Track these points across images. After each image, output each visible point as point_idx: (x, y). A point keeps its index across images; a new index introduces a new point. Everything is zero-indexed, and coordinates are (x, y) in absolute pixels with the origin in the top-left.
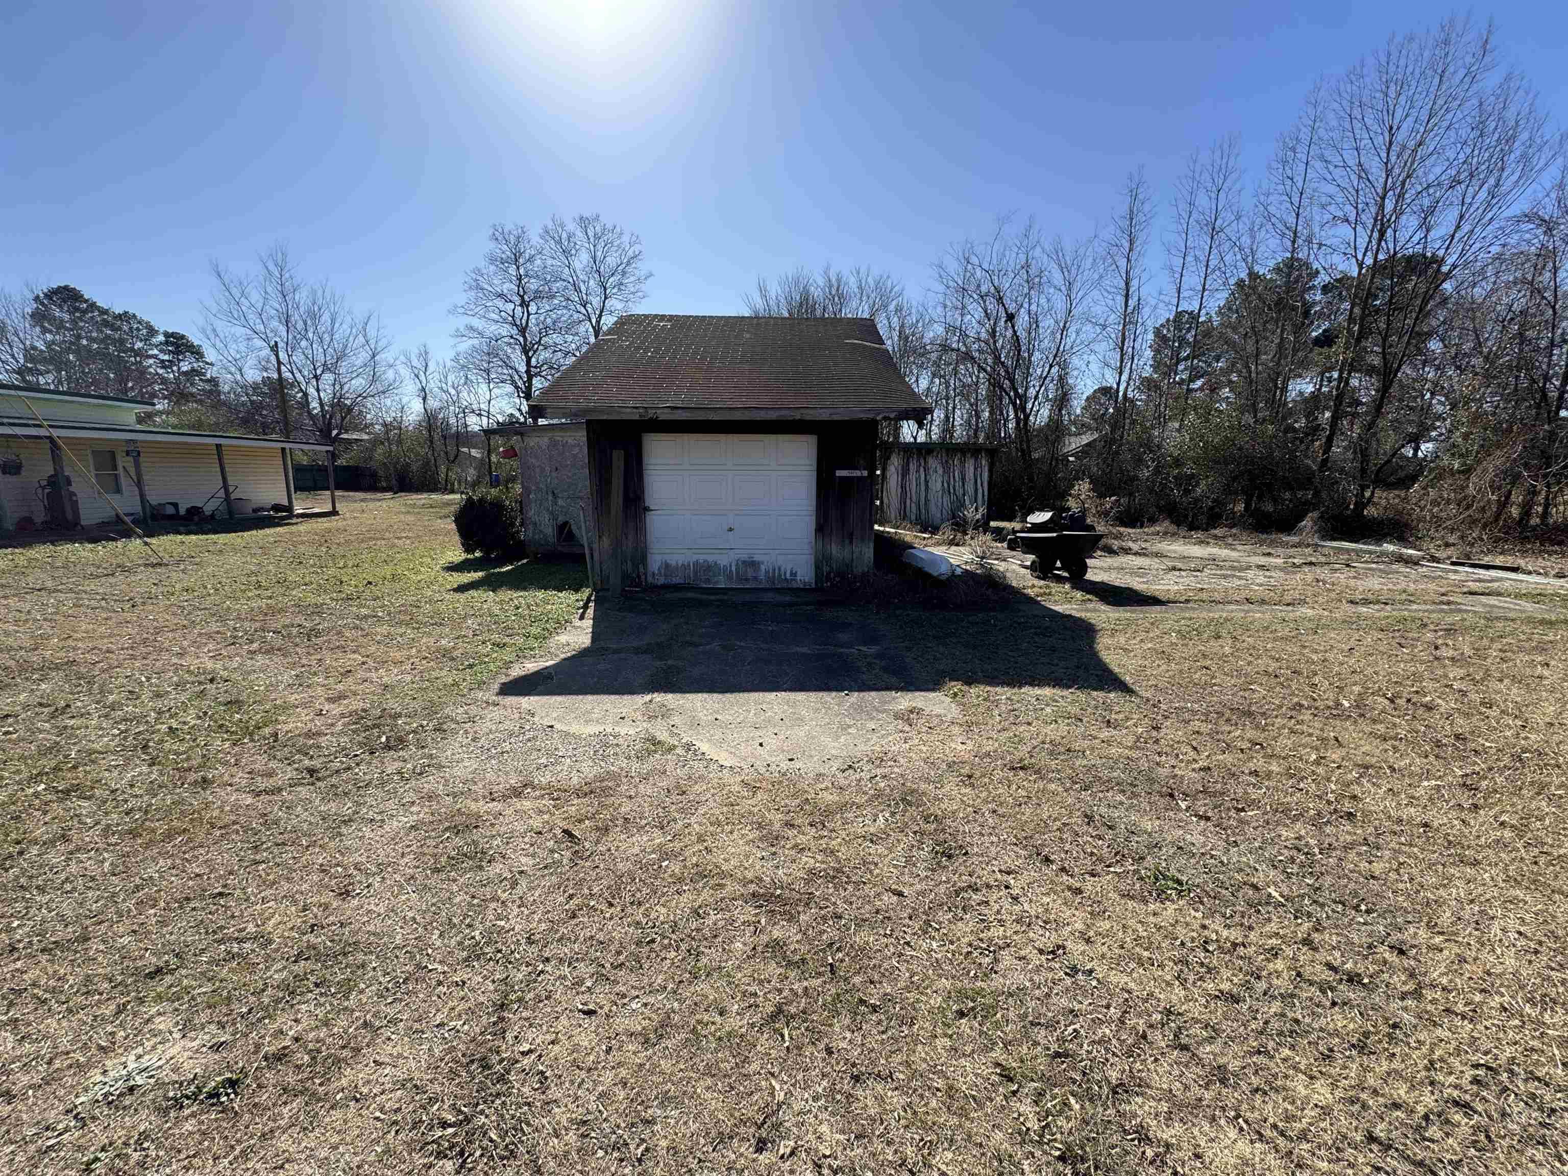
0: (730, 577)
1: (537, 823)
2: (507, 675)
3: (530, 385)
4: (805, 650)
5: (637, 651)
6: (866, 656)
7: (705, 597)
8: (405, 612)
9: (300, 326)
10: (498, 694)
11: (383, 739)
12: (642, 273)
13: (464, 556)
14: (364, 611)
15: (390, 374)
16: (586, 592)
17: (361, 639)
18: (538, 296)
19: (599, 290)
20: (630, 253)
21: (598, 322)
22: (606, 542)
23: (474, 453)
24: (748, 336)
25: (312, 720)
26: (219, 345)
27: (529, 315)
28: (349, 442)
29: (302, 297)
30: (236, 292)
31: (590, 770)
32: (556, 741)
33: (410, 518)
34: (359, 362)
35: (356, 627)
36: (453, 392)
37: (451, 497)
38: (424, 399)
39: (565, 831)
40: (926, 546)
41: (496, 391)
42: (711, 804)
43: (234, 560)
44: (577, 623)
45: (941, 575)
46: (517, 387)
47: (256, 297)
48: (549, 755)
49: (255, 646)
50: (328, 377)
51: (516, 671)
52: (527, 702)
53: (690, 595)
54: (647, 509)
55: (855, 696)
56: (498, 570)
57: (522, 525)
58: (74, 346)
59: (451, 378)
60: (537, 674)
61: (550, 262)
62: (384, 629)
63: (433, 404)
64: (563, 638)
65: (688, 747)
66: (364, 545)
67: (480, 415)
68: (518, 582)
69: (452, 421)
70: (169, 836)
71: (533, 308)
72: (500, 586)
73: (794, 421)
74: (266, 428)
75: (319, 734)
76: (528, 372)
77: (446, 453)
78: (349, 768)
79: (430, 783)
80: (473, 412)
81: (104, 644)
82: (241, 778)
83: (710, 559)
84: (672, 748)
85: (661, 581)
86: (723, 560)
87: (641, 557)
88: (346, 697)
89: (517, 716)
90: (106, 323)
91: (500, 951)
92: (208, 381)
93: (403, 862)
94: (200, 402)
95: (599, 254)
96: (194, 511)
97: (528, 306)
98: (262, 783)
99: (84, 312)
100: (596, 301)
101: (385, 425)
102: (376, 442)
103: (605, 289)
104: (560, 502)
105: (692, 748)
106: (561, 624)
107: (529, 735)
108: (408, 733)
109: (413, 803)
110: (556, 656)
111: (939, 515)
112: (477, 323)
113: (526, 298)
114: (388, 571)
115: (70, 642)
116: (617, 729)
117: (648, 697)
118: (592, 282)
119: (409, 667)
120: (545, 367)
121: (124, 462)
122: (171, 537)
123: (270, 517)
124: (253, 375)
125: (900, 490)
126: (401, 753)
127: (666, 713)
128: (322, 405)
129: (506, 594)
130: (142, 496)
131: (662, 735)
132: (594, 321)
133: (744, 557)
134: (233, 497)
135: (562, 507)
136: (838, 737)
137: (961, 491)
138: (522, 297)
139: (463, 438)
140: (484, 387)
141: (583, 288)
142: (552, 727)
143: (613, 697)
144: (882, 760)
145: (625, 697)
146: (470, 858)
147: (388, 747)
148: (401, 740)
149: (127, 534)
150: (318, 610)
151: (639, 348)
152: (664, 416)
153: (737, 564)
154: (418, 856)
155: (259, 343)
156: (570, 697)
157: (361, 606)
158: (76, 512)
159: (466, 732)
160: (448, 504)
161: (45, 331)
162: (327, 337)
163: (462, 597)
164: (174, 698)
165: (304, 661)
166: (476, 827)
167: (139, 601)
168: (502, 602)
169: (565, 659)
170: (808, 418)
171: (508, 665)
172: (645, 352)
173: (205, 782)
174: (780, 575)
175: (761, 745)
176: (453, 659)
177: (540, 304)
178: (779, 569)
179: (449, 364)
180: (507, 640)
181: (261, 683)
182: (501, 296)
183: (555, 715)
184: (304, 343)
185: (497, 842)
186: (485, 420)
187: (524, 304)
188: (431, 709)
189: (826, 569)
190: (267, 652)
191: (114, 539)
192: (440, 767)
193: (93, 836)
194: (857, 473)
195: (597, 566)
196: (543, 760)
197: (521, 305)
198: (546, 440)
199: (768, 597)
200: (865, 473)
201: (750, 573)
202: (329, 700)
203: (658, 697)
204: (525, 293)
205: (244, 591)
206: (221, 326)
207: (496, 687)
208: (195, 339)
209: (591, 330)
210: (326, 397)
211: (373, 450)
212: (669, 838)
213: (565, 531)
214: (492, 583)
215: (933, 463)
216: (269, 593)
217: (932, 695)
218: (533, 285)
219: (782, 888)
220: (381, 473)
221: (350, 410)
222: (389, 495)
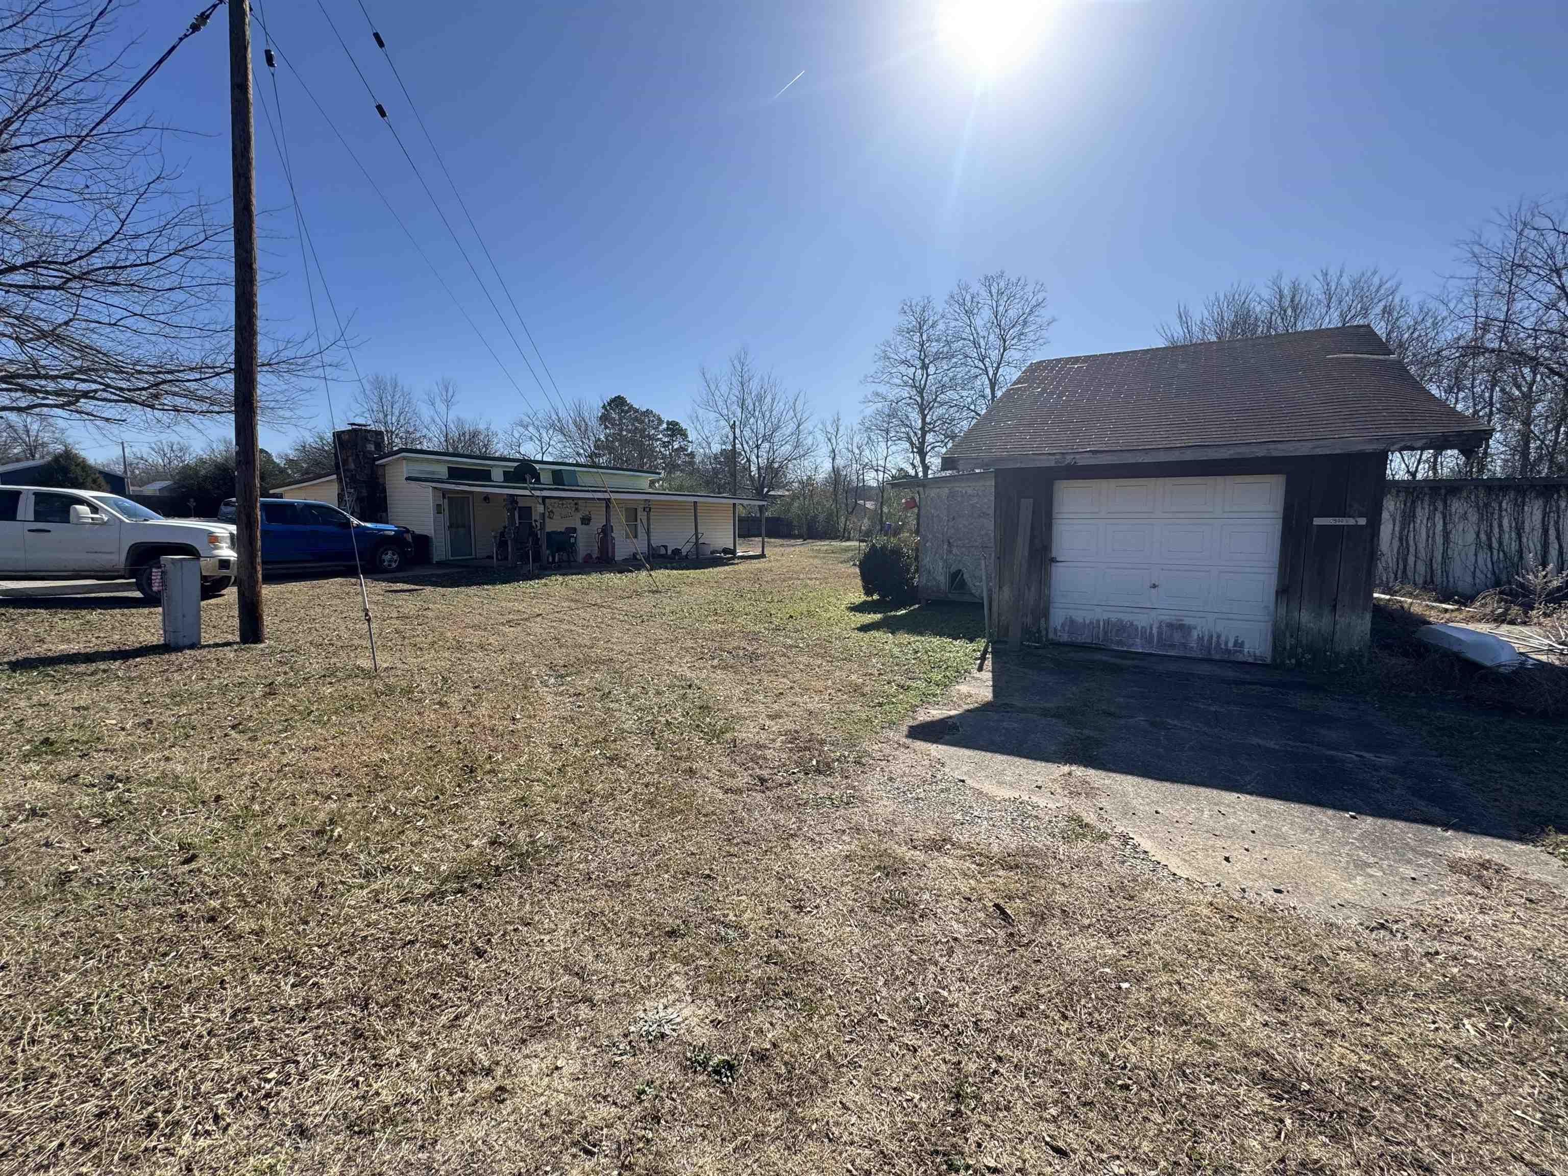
0: (1149, 640)
1: (964, 886)
2: (914, 719)
3: (923, 442)
4: (1271, 744)
5: (1045, 713)
6: (1376, 768)
7: (1118, 661)
8: (821, 646)
9: (751, 408)
10: (907, 737)
11: (814, 762)
12: (1044, 320)
13: (864, 598)
14: (789, 642)
15: (809, 441)
16: (981, 644)
17: (788, 666)
18: (937, 357)
19: (998, 343)
20: (1034, 302)
21: (995, 374)
22: (1007, 593)
23: (869, 505)
24: (1183, 366)
25: (758, 733)
26: (699, 427)
27: (928, 375)
28: (774, 497)
29: (754, 386)
30: (713, 387)
31: (1010, 841)
32: (970, 798)
33: (817, 562)
34: (788, 432)
35: (784, 655)
36: (857, 451)
37: (848, 544)
38: (833, 459)
39: (997, 906)
40: (1449, 620)
41: (893, 448)
42: (1170, 919)
43: (700, 590)
44: (978, 675)
45: (1500, 666)
46: (912, 444)
47: (724, 389)
48: (965, 813)
49: (716, 662)
50: (766, 445)
51: (923, 716)
52: (936, 750)
53: (1098, 656)
54: (1053, 560)
55: (1368, 823)
56: (893, 613)
57: (917, 571)
58: (618, 437)
59: (856, 439)
60: (943, 721)
61: (953, 324)
62: (804, 659)
63: (840, 462)
64: (964, 688)
65: (1125, 839)
66: (785, 584)
67: (877, 471)
68: (914, 626)
69: (854, 477)
70: (673, 812)
71: (932, 369)
72: (898, 629)
73: (1257, 459)
74: (720, 489)
75: (765, 747)
76: (922, 429)
77: (847, 505)
78: (789, 784)
79: (857, 815)
80: (872, 468)
81: (627, 648)
82: (713, 774)
83: (1126, 617)
84: (1104, 837)
85: (1065, 638)
86: (1142, 620)
87: (1043, 611)
88: (780, 717)
89: (927, 762)
90: (636, 419)
91: (947, 1026)
92: (688, 455)
93: (844, 890)
94: (682, 471)
95: (1001, 309)
96: (677, 552)
97: (927, 368)
98: (730, 783)
99: (627, 412)
100: (994, 355)
101: (801, 482)
102: (794, 497)
103: (1005, 341)
104: (955, 550)
105: (1131, 842)
106: (960, 674)
107: (942, 786)
108: (833, 761)
109: (844, 831)
110: (959, 706)
111: (1469, 579)
112: (882, 389)
113: (927, 361)
114: (803, 607)
115: (610, 645)
116: (1034, 799)
117: (1066, 769)
118: (992, 337)
119: (827, 697)
120: (939, 422)
121: (642, 515)
122: (662, 571)
123: (721, 558)
124: (716, 448)
125: (1396, 544)
126: (829, 779)
127: (1091, 792)
128: (759, 468)
129: (905, 638)
130: (649, 540)
131: (1090, 818)
132: (991, 373)
133: (1166, 617)
134: (701, 541)
135: (956, 555)
136: (1351, 878)
137: (1514, 546)
138: (923, 361)
139: (863, 491)
140: (883, 445)
141: (982, 343)
142: (963, 781)
143: (1024, 760)
144: (1441, 931)
145: (1038, 763)
146: (904, 907)
147: (818, 771)
148: (828, 765)
149: (639, 567)
150: (754, 637)
151: (1052, 393)
152: (1083, 461)
153: (1160, 627)
154: (856, 889)
155: (723, 423)
156: (976, 752)
157: (786, 636)
158: (613, 552)
159: (882, 770)
160: (846, 550)
161: (606, 427)
162: (767, 414)
163: (867, 636)
164: (669, 697)
165: (749, 680)
166: (904, 874)
167: (645, 618)
168: (900, 645)
169: (968, 711)
170: (1275, 454)
171: (914, 709)
172: (1060, 397)
173: (691, 772)
174: (1218, 643)
175: (1227, 859)
176: (864, 695)
177: (939, 365)
178: (1219, 637)
179: (856, 427)
180: (909, 683)
181: (721, 692)
182: (904, 362)
183: (965, 769)
184: (752, 420)
185: (926, 896)
186: (881, 474)
187: (925, 367)
188: (851, 742)
189: (1289, 642)
190: (724, 668)
191: (631, 571)
192: (863, 801)
193: (627, 798)
194: (1351, 521)
195: (995, 616)
196: (958, 816)
197: (922, 368)
198: (947, 490)
199: (1204, 669)
200: (1362, 521)
201: (1177, 637)
202: (769, 716)
203: (1079, 771)
204: (926, 356)
205: (707, 616)
206: (701, 412)
207: (904, 729)
208: (684, 425)
209: (987, 382)
210: (763, 462)
211: (791, 504)
212: (1123, 952)
213: (957, 579)
214: (891, 626)
215: (1457, 506)
216: (722, 619)
217: (1518, 847)
218: (934, 347)
219: (1310, 1082)
220: (795, 523)
221: (777, 471)
222: (800, 541)
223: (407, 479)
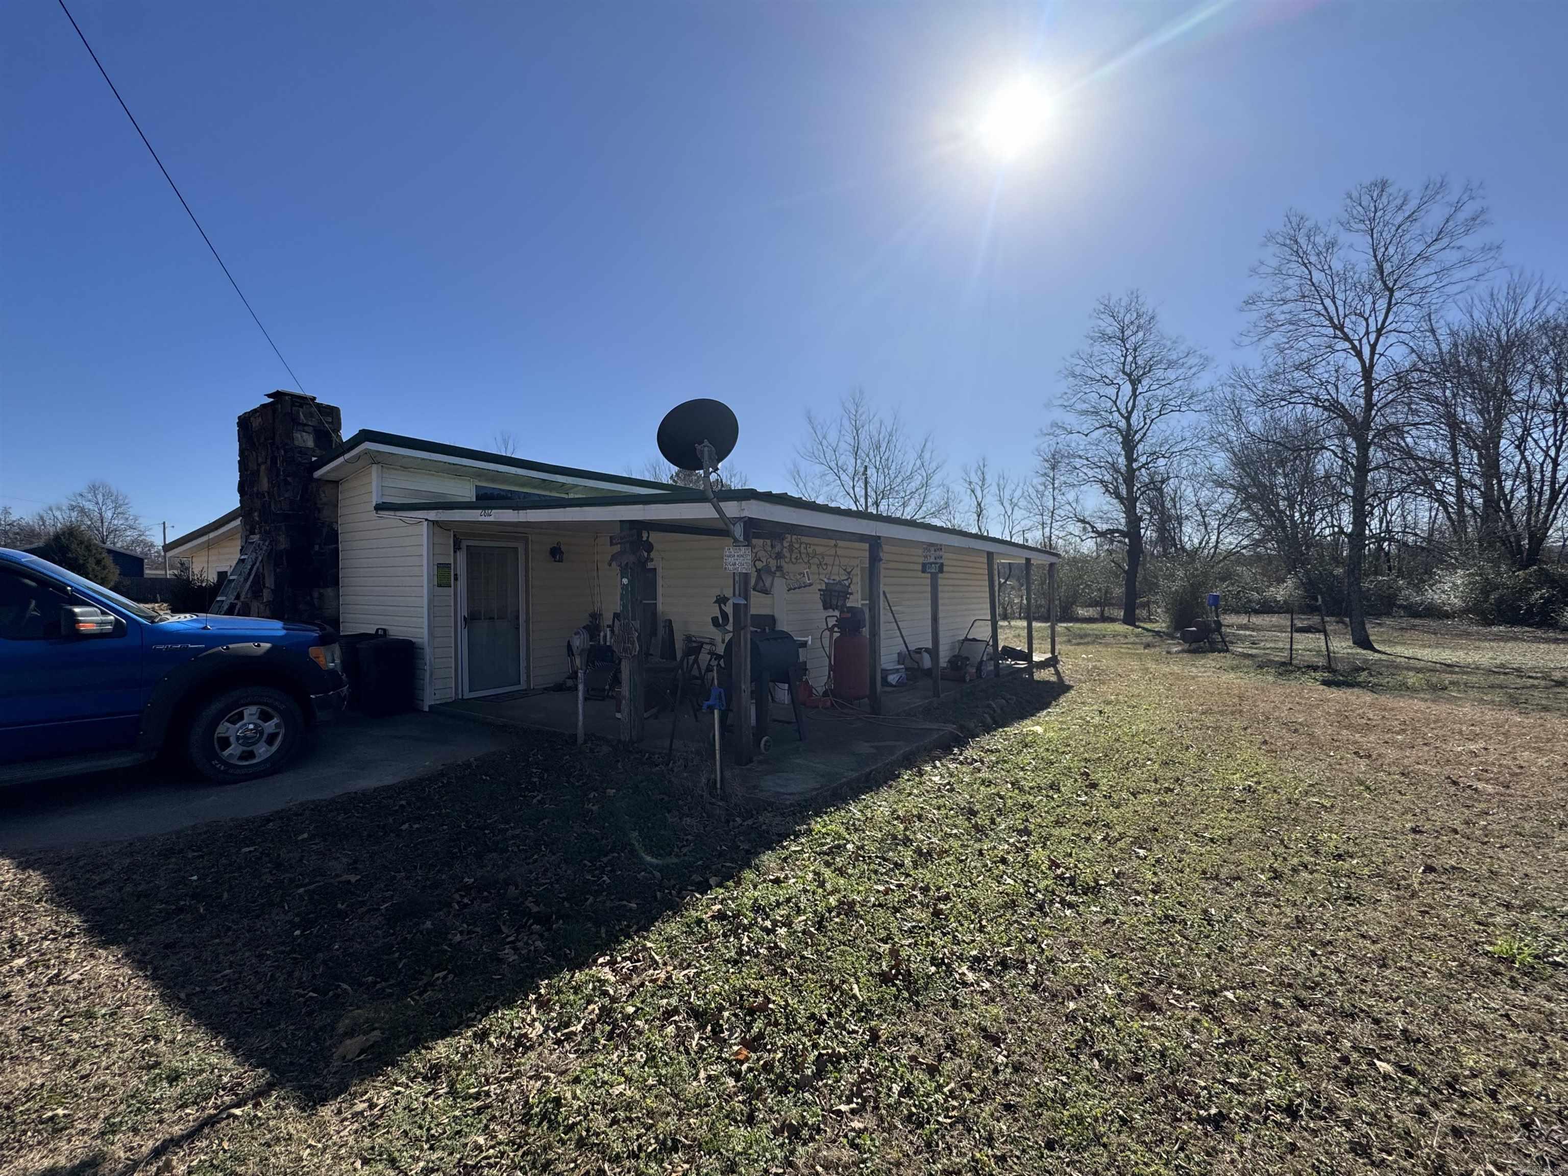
223: (379, 508)
